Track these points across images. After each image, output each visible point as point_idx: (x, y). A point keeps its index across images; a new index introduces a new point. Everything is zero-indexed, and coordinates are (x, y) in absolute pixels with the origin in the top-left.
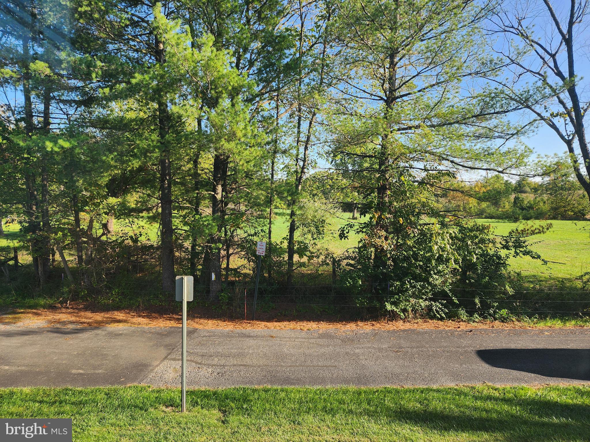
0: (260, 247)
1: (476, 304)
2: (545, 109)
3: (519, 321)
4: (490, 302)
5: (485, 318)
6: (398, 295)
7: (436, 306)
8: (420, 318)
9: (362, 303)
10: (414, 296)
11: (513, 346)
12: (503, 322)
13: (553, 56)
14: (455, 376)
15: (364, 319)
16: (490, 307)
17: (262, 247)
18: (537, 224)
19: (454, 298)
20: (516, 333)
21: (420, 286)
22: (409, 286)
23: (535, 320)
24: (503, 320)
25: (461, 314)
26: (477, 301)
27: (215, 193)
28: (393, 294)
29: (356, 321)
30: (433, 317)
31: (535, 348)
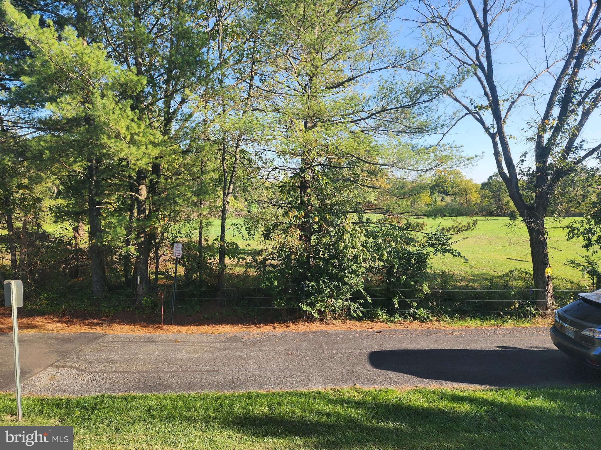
0: (177, 249)
1: (394, 304)
2: (470, 102)
3: (439, 321)
4: (411, 301)
5: (405, 318)
6: (314, 295)
7: (354, 306)
8: (339, 319)
9: (279, 304)
10: (331, 296)
11: (411, 347)
12: (423, 322)
13: (476, 47)
14: (330, 378)
15: (282, 321)
16: (410, 306)
17: (179, 249)
18: (464, 220)
19: (368, 298)
20: (426, 333)
21: (334, 286)
22: (324, 286)
23: (456, 320)
24: (424, 320)
25: (380, 315)
26: (395, 301)
27: (138, 194)
28: (309, 294)
29: (273, 323)
30: (352, 318)
31: (433, 348)
